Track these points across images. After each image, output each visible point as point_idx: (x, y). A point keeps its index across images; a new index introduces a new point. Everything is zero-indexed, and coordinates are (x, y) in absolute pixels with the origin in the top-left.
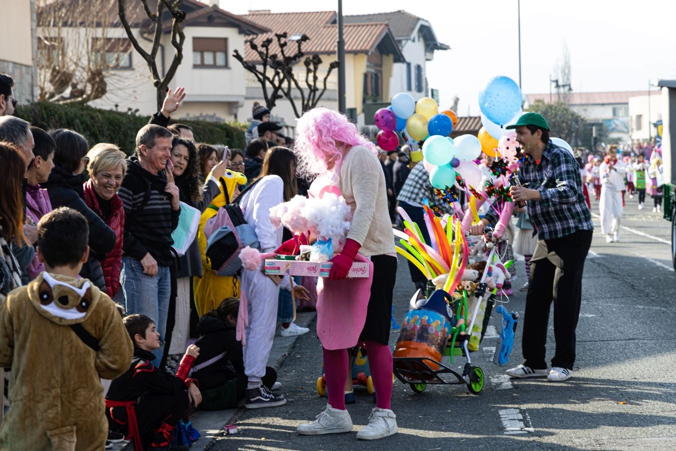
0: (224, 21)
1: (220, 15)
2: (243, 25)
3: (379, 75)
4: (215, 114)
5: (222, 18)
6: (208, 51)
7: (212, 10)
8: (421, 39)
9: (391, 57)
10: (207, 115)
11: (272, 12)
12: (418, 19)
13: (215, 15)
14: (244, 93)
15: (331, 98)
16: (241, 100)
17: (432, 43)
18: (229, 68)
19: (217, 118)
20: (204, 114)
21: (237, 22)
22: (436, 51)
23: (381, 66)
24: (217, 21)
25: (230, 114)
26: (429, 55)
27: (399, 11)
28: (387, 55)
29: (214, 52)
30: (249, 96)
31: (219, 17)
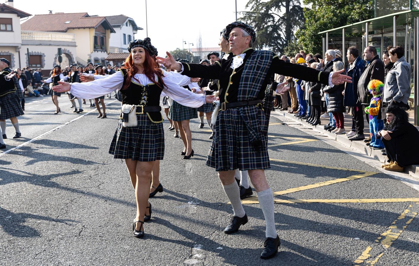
0: (10, 11)
1: (7, 8)
2: (18, 12)
3: (104, 37)
4: (8, 52)
5: (8, 9)
6: (3, 24)
7: (2, 5)
8: (131, 25)
9: (109, 31)
10: (5, 52)
11: (65, 13)
12: (128, 17)
13: (4, 8)
14: (21, 42)
15: (69, 45)
16: (20, 46)
17: (135, 27)
18: (13, 32)
19: (9, 53)
20: (3, 51)
21: (16, 12)
22: (138, 30)
23: (105, 34)
24: (5, 10)
25: (16, 52)
26: (134, 32)
27: (121, 15)
28: (108, 30)
29: (6, 24)
30: (24, 44)
31: (6, 9)
